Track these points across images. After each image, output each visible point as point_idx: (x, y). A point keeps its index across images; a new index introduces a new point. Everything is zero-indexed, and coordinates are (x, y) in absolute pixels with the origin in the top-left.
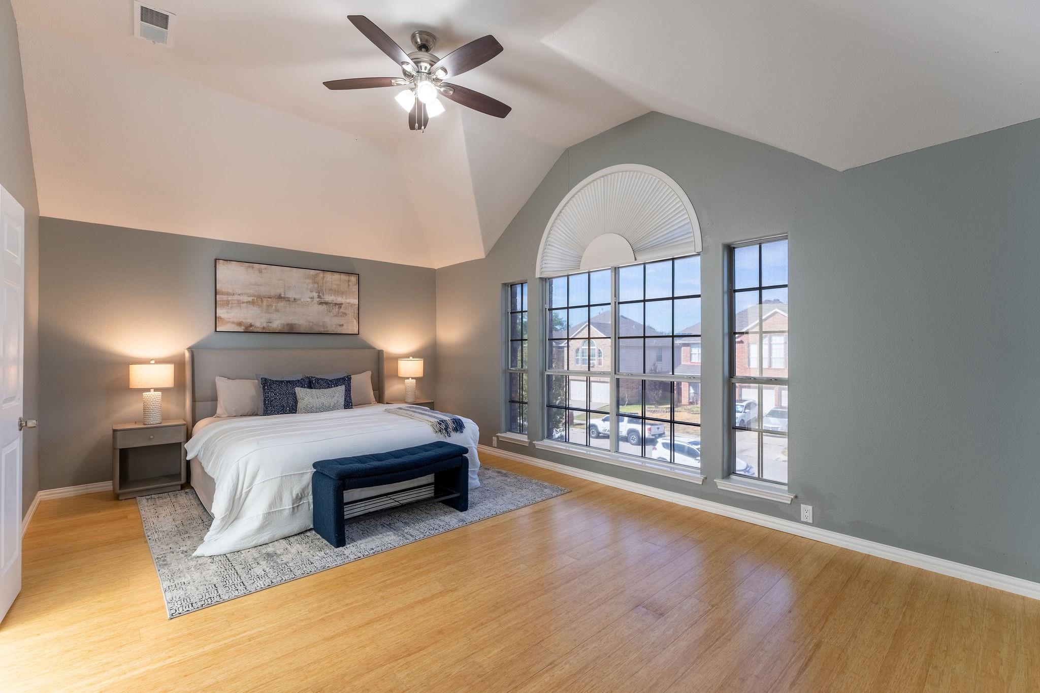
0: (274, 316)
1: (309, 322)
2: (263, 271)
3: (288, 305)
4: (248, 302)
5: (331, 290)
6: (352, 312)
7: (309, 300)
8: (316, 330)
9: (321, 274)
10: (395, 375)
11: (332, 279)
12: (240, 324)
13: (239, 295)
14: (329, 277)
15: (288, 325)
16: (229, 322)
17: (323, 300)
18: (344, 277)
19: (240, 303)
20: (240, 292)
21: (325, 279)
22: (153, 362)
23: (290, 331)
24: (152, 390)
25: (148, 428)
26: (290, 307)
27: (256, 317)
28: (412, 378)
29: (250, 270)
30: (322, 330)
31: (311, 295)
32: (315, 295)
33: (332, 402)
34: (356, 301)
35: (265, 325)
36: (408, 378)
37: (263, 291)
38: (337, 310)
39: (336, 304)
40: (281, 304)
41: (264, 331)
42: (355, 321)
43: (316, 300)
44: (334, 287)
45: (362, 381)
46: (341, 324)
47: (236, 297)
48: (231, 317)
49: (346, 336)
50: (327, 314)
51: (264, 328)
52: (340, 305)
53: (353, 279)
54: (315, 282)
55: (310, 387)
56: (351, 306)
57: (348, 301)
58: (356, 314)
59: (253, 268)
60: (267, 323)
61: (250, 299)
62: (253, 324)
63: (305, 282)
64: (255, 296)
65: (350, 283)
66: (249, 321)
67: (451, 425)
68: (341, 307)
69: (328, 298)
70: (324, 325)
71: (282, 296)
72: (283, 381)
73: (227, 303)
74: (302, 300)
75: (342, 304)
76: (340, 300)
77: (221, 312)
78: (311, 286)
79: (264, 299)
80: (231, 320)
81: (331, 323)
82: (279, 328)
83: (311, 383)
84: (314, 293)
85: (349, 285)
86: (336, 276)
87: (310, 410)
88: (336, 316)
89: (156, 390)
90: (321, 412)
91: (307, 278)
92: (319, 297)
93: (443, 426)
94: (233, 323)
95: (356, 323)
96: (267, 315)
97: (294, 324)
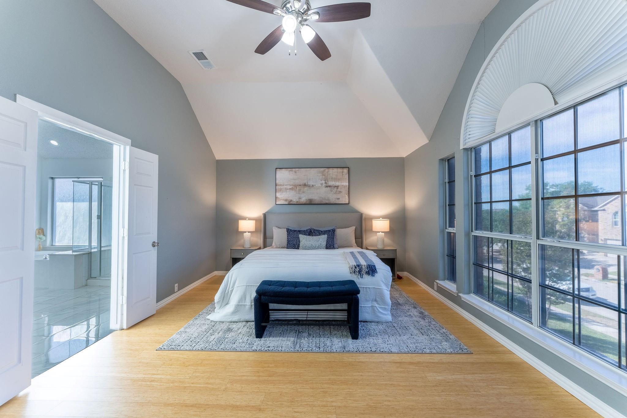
0: (302, 195)
1: (321, 198)
2: (297, 172)
3: (309, 189)
4: (290, 189)
5: (332, 178)
6: (345, 191)
7: (320, 185)
8: (324, 202)
9: (327, 170)
10: (371, 230)
11: (333, 172)
12: (286, 200)
13: (286, 185)
14: (331, 171)
15: (309, 200)
16: (281, 199)
17: (328, 184)
18: (340, 170)
19: (286, 189)
20: (286, 184)
21: (329, 173)
22: (247, 219)
23: (310, 203)
24: (247, 232)
25: (245, 250)
26: (310, 190)
27: (292, 196)
28: (382, 232)
29: (291, 172)
30: (327, 202)
31: (321, 182)
32: (323, 182)
33: (318, 244)
34: (347, 184)
35: (298, 200)
36: (379, 232)
37: (297, 182)
38: (336, 190)
39: (335, 186)
40: (306, 189)
41: (297, 203)
42: (347, 195)
43: (324, 185)
44: (334, 176)
45: (348, 233)
46: (338, 198)
47: (285, 187)
48: (283, 196)
49: (341, 205)
50: (330, 192)
51: (297, 202)
52: (337, 187)
53: (346, 171)
54: (323, 175)
55: (309, 235)
56: (344, 187)
57: (342, 184)
58: (347, 192)
59: (292, 171)
60: (299, 199)
61: (291, 187)
62: (292, 200)
63: (318, 175)
64: (293, 185)
65: (344, 174)
66: (290, 198)
67: (365, 269)
68: (338, 188)
69: (331, 183)
70: (328, 199)
71: (306, 184)
72: (296, 231)
73: (281, 190)
74: (317, 185)
75: (339, 186)
76: (337, 184)
77: (278, 195)
78: (321, 177)
79: (297, 187)
80: (282, 198)
81: (332, 197)
82: (305, 202)
83: (310, 232)
84: (323, 181)
85: (343, 175)
86: (335, 170)
87: (306, 248)
88: (335, 193)
89: (249, 232)
90: (311, 249)
91: (319, 173)
92: (326, 183)
93: (358, 269)
94: (283, 200)
95: (347, 197)
96: (299, 195)
97: (312, 199)
